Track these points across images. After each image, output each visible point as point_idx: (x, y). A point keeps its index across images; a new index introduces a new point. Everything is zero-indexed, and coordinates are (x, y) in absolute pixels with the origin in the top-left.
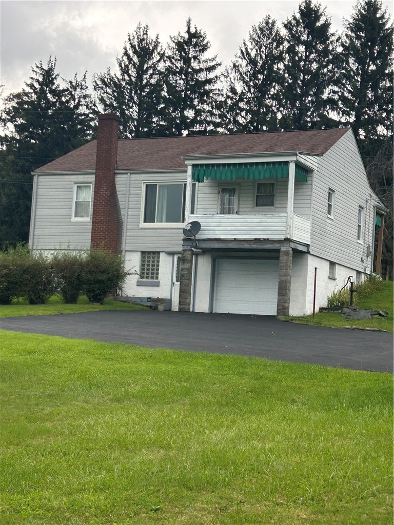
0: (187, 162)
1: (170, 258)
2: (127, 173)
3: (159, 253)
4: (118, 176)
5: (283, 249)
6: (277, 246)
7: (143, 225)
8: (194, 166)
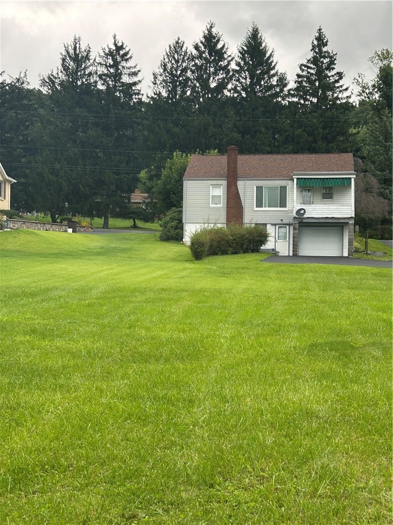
0: (294, 177)
1: (274, 227)
2: (245, 180)
3: (266, 224)
4: (238, 181)
5: (350, 222)
6: (347, 221)
7: (256, 209)
8: (297, 178)
